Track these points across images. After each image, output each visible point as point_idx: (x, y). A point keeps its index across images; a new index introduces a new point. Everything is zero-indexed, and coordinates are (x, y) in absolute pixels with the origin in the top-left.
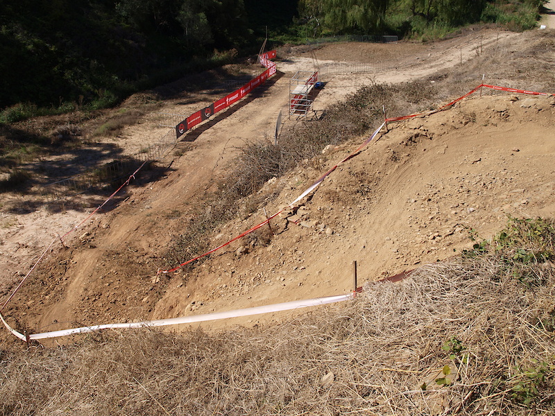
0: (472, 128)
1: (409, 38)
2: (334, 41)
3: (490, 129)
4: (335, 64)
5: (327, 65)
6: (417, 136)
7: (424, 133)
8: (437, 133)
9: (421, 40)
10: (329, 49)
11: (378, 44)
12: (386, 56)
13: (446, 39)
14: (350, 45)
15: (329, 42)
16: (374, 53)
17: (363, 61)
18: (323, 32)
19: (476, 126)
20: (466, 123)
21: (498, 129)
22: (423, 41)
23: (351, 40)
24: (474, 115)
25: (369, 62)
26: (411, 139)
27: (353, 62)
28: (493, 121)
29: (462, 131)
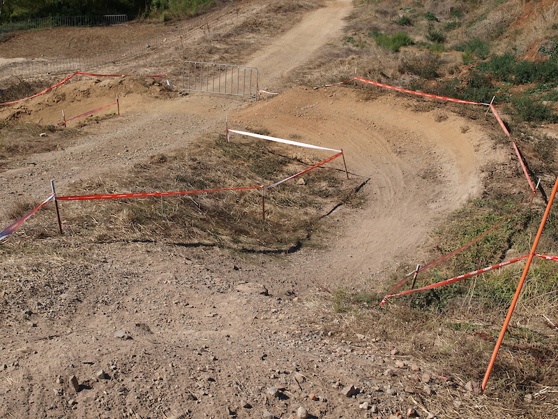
0: (62, 104)
1: (147, 16)
2: (30, 27)
3: (76, 104)
4: (28, 63)
5: (15, 64)
6: (18, 113)
7: (24, 111)
8: (34, 109)
9: (162, 18)
10: (21, 41)
11: (98, 28)
12: (106, 46)
13: (197, 15)
14: (54, 32)
15: (22, 29)
16: (88, 42)
17: (69, 56)
18: (15, 14)
19: (65, 102)
20: (58, 101)
21: (82, 103)
22: (165, 20)
23: (58, 24)
24: (64, 95)
25: (78, 57)
26: (14, 115)
27: (55, 58)
28: (78, 98)
29: (54, 107)
